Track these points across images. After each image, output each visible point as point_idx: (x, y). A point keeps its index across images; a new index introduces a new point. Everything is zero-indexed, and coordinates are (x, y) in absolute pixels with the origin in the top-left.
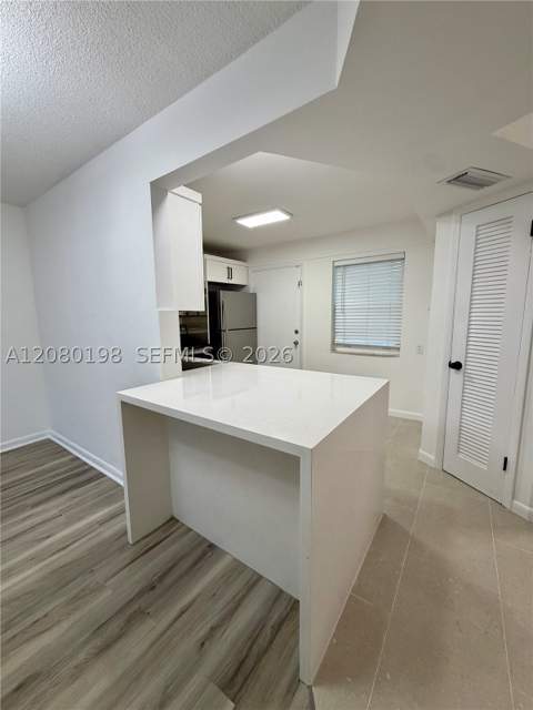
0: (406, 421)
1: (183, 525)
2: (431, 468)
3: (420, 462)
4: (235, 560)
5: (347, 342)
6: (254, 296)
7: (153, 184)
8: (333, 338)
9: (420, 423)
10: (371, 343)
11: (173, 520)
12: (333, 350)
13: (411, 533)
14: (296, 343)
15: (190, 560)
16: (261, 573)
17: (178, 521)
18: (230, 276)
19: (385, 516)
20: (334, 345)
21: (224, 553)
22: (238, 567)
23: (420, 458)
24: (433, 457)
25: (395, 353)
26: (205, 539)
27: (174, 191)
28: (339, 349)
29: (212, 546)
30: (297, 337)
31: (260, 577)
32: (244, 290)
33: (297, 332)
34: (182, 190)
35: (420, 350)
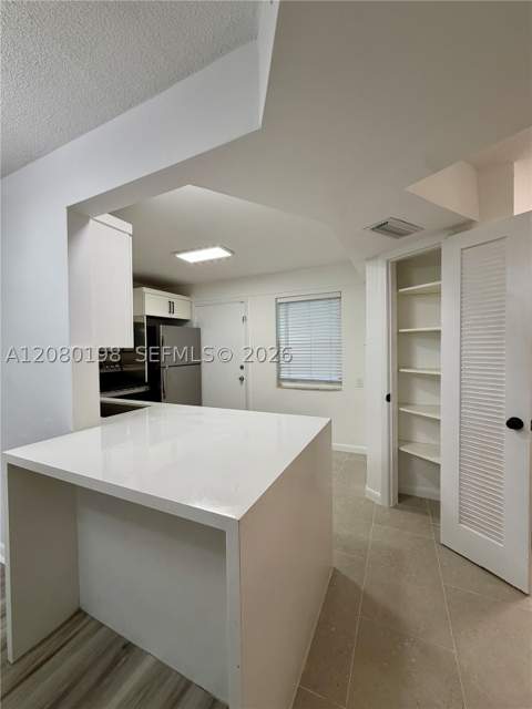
0: (352, 455)
1: (93, 619)
2: (378, 505)
3: (368, 500)
4: (159, 662)
5: (292, 377)
6: (198, 331)
7: (71, 209)
8: (279, 374)
9: (365, 456)
10: (316, 377)
11: (79, 613)
12: (279, 386)
13: (363, 588)
14: (242, 379)
15: (97, 673)
16: (191, 679)
17: (86, 614)
18: (171, 310)
19: (335, 570)
20: (280, 380)
21: (143, 653)
22: (162, 671)
23: (367, 496)
24: (379, 494)
25: (337, 387)
26: (120, 636)
27: (97, 218)
28: (285, 384)
29: (128, 647)
30: (242, 373)
31: (189, 684)
32: (188, 325)
33: (242, 367)
34: (106, 218)
35: (360, 384)
